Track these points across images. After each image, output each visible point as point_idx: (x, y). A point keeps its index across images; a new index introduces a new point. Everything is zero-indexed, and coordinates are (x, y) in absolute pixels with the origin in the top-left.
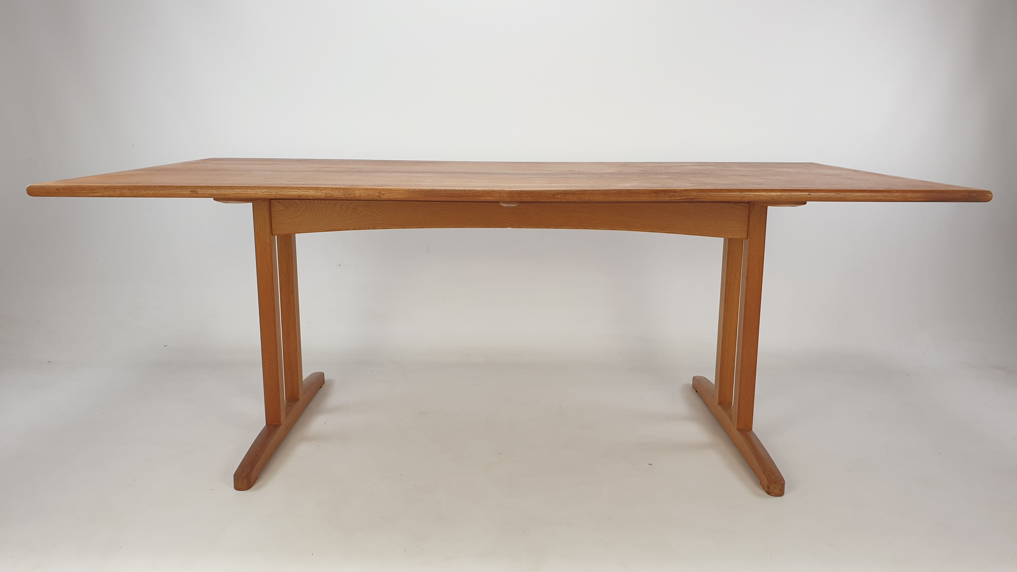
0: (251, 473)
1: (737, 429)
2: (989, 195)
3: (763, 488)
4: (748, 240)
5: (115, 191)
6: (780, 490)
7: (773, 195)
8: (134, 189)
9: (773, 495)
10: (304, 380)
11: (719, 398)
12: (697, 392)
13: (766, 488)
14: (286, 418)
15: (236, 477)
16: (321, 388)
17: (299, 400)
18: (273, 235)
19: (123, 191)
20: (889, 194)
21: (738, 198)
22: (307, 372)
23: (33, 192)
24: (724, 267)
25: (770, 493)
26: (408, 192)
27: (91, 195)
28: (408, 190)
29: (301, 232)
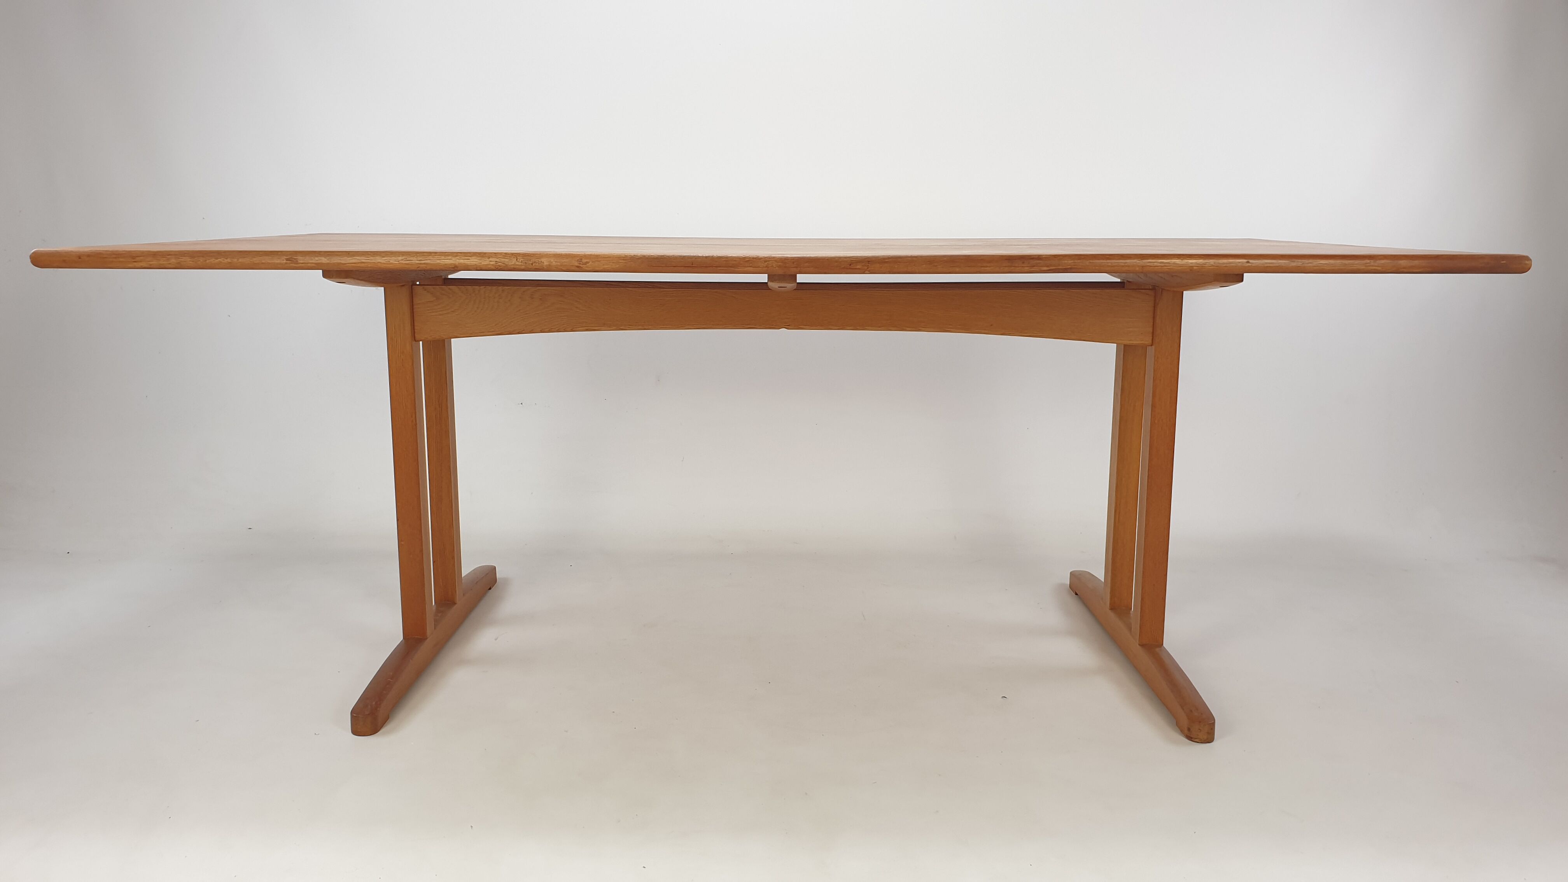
0: (378, 709)
1: (1139, 645)
2: (1527, 262)
3: (1181, 731)
4: (1153, 347)
5: (168, 259)
6: (1208, 733)
7: (1192, 263)
8: (199, 256)
9: (1196, 740)
10: (464, 577)
11: (1111, 599)
12: (1076, 594)
13: (1186, 731)
14: (435, 629)
15: (355, 715)
16: (490, 590)
17: (455, 603)
18: (415, 341)
19: (182, 260)
20: (1372, 261)
21: (1137, 269)
22: (468, 566)
23: (40, 260)
24: (1117, 395)
25: (1192, 738)
26: (623, 260)
27: (130, 265)
28: (623, 257)
29: (459, 335)
